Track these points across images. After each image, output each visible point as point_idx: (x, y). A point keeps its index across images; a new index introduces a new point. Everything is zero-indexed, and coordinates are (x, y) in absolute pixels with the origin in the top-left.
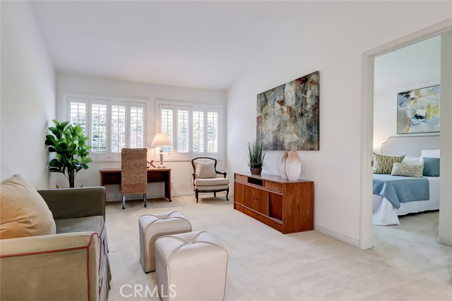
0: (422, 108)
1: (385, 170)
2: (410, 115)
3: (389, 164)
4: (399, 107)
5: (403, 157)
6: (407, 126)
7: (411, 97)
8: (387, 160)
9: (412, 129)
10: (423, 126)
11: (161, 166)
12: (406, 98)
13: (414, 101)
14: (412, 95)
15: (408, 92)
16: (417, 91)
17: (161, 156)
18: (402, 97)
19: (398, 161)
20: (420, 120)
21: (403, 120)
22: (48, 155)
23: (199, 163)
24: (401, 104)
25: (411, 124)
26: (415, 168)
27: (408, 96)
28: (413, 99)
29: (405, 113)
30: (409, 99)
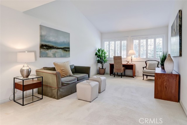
11: (132, 63)
17: (132, 59)
22: (97, 58)
23: (148, 63)
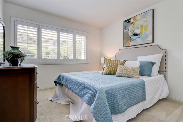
0: (138, 28)
1: (112, 72)
2: (130, 34)
3: (115, 67)
4: (124, 30)
5: (125, 61)
6: (129, 42)
7: (131, 22)
8: (113, 63)
9: (132, 43)
10: (138, 40)
12: (128, 23)
13: (133, 24)
14: (132, 21)
15: (129, 19)
16: (135, 18)
18: (126, 23)
19: (121, 64)
20: (136, 37)
21: (127, 38)
24: (125, 28)
25: (131, 40)
26: (134, 69)
27: (129, 22)
28: (132, 23)
29: (127, 33)
30: (130, 23)
